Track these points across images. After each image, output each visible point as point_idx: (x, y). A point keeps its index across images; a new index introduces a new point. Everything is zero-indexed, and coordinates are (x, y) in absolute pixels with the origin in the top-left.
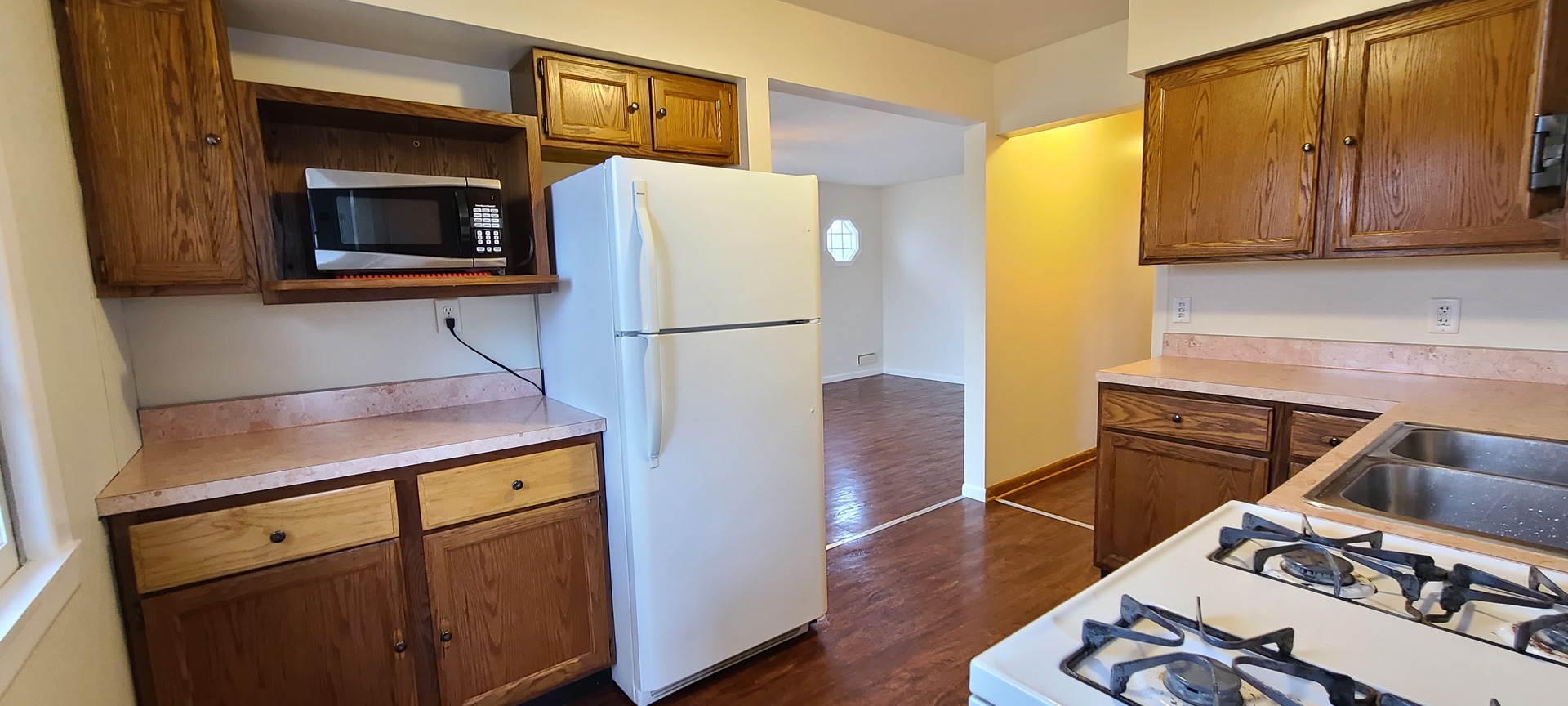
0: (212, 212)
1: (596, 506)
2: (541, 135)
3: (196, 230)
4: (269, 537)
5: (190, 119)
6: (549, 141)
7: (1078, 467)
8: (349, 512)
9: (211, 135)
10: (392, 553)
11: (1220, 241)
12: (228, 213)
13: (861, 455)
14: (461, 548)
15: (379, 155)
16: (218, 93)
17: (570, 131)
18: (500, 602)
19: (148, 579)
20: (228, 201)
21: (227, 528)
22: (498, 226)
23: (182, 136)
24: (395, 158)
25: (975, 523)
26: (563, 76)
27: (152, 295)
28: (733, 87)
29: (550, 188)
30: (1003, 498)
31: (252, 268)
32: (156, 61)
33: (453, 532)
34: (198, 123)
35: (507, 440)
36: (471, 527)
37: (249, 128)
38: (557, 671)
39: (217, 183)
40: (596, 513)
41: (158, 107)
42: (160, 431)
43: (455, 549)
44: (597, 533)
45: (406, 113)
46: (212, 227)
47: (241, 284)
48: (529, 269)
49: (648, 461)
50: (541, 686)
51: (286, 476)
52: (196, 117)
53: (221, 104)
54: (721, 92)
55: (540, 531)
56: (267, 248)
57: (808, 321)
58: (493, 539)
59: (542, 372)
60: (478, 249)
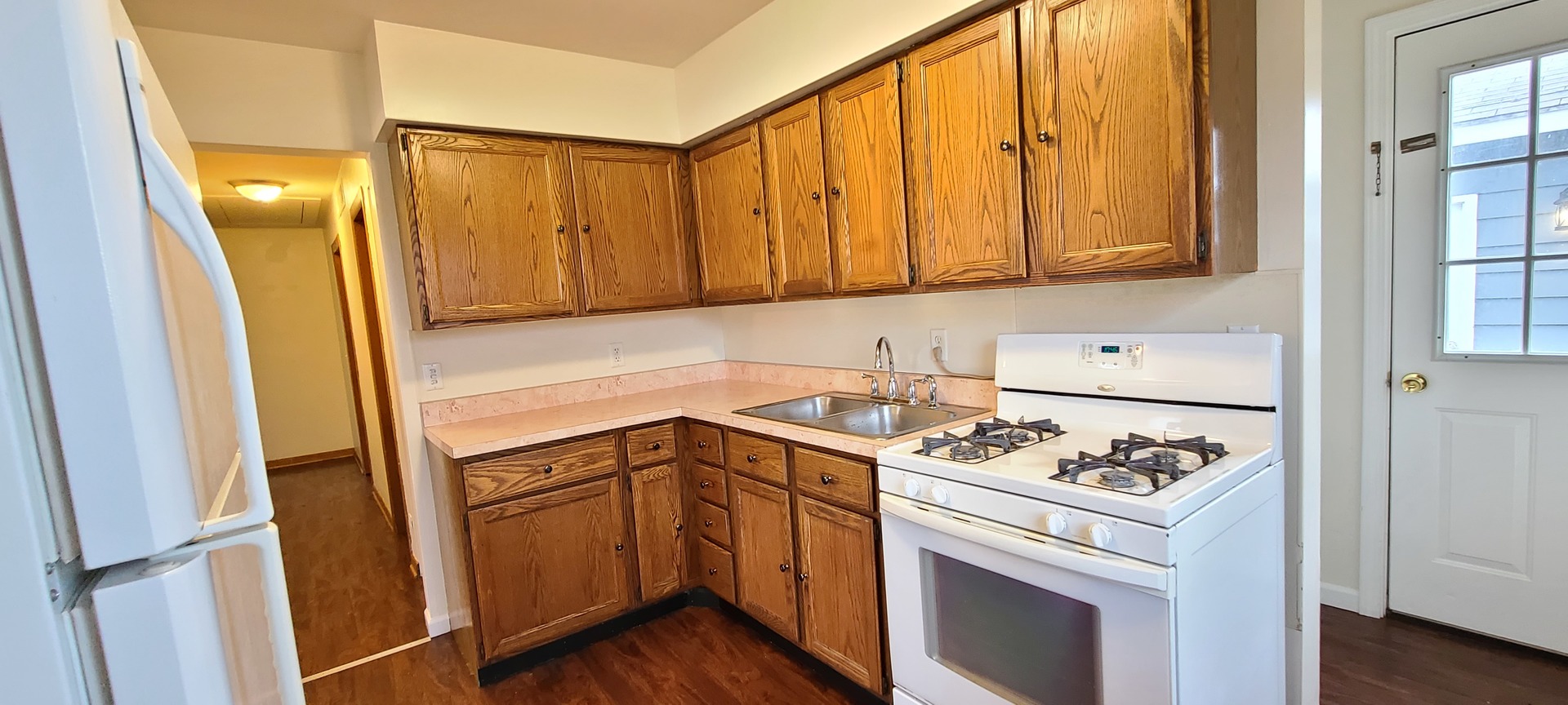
11: (503, 302)
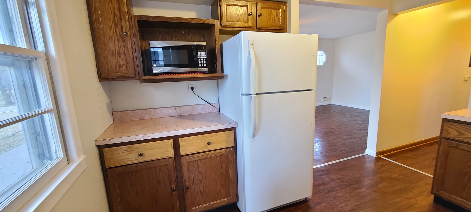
0: (126, 55)
1: (233, 151)
2: (220, 26)
3: (122, 61)
4: (138, 154)
5: (120, 27)
6: (222, 28)
7: (416, 147)
8: (160, 149)
9: (125, 32)
10: (172, 161)
12: (130, 56)
13: (324, 133)
14: (192, 161)
15: (173, 36)
16: (127, 19)
17: (229, 24)
18: (203, 179)
19: (108, 165)
20: (130, 52)
21: (128, 151)
22: (205, 57)
23: (118, 33)
24: (177, 37)
25: (370, 165)
26: (227, 5)
27: (112, 81)
28: (286, 4)
29: (222, 44)
30: (383, 156)
31: (137, 72)
32: (111, 11)
33: (189, 156)
34: (122, 29)
35: (206, 129)
36: (195, 155)
37: (135, 29)
38: (220, 202)
39: (127, 47)
40: (233, 153)
41: (112, 24)
42: (118, 118)
43: (190, 162)
44: (234, 160)
45: (178, 21)
46: (126, 60)
47: (134, 77)
48: (215, 72)
49: (251, 139)
50: (215, 206)
51: (143, 137)
52: (121, 27)
53: (128, 23)
54: (281, 6)
55: (216, 158)
56: (140, 67)
57: (311, 90)
58: (201, 159)
59: (219, 104)
60: (199, 65)
